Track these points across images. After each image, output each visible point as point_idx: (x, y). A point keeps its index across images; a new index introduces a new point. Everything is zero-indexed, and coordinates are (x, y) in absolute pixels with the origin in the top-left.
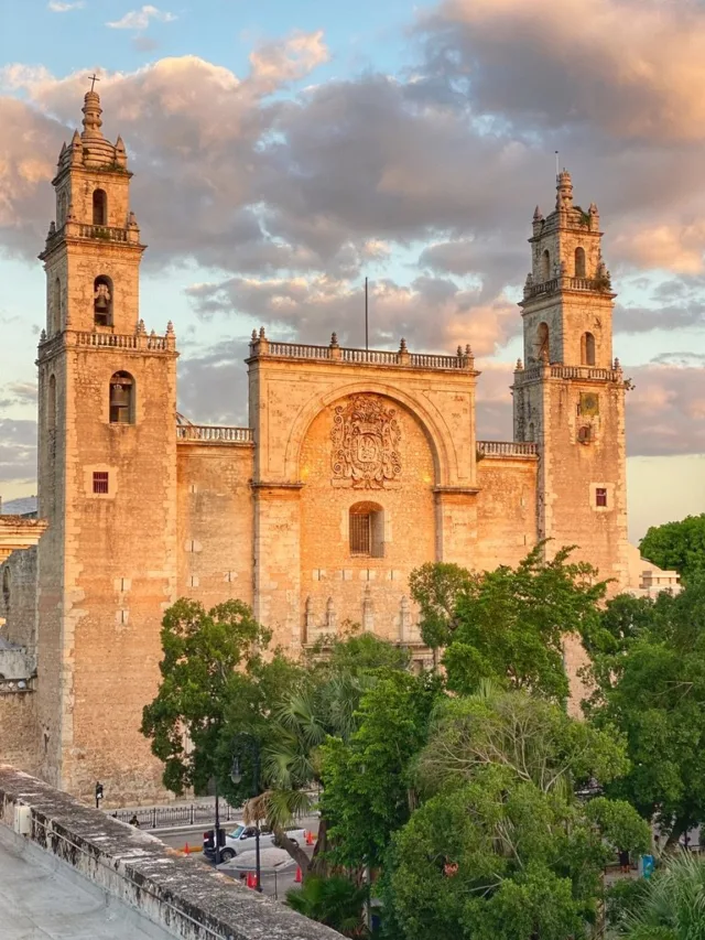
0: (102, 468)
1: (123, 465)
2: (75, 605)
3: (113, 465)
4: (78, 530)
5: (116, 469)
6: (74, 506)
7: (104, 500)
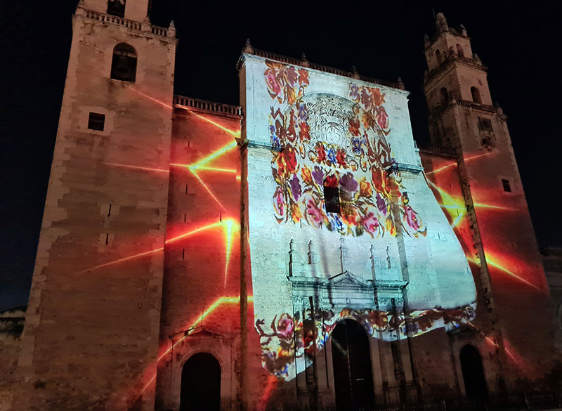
0: (99, 110)
1: (121, 112)
2: (55, 224)
3: (110, 109)
4: (67, 157)
5: (113, 114)
6: (66, 137)
7: (98, 136)
